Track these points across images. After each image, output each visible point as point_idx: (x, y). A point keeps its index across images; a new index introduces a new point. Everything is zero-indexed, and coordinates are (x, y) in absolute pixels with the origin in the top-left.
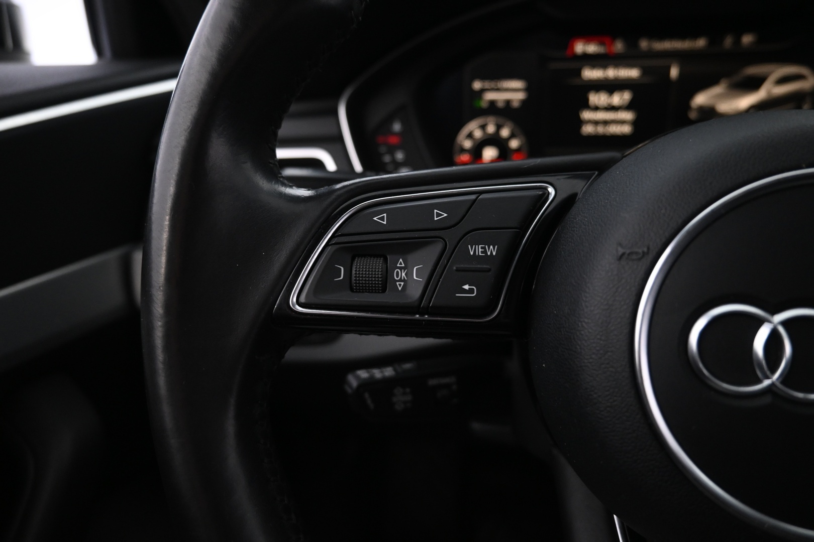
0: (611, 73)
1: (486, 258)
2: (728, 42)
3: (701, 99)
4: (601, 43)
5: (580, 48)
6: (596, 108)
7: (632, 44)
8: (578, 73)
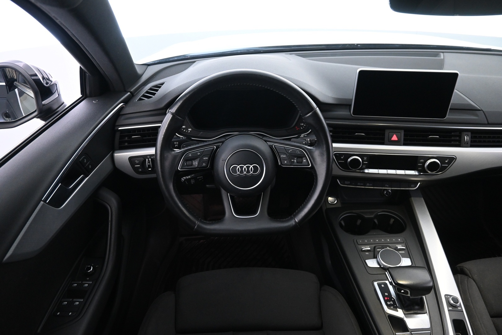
1: (206, 159)
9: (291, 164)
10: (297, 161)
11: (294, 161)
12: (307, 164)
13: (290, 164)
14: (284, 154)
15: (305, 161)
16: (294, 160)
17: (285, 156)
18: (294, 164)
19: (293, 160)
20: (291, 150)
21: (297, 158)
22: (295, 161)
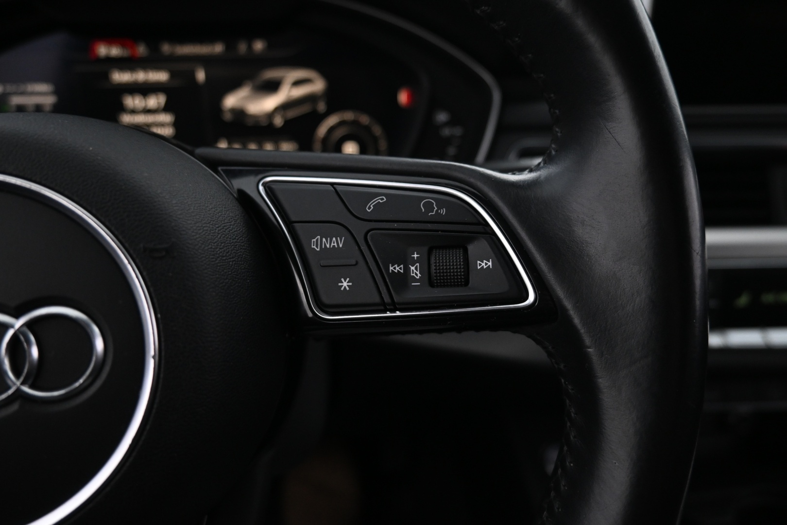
0: (141, 76)
2: (242, 47)
3: (231, 101)
4: (123, 45)
5: (103, 50)
6: (133, 112)
7: (154, 47)
8: (106, 76)
9: (387, 299)
10: (427, 271)
11: (406, 269)
12: (503, 286)
13: (377, 299)
14: (329, 225)
15: (486, 264)
16: (406, 262)
17: (336, 243)
18: (409, 296)
19: (397, 269)
20: (378, 200)
21: (425, 249)
22: (415, 271)
